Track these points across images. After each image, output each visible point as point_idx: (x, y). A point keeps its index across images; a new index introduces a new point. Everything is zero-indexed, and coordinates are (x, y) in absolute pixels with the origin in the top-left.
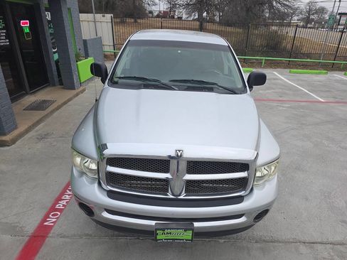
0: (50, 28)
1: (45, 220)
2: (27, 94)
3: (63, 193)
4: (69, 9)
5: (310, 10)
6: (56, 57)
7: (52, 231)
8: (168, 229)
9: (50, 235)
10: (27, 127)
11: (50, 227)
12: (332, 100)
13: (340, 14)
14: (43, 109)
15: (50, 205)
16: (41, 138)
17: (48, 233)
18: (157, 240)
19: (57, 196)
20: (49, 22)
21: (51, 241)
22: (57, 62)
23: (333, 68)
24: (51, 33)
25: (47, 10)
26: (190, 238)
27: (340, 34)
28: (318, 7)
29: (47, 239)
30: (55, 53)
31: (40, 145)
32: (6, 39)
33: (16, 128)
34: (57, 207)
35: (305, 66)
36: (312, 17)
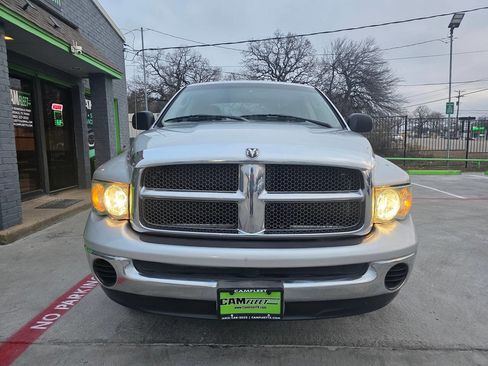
0: (89, 118)
1: (34, 322)
2: (45, 193)
3: (73, 290)
4: (115, 100)
5: (421, 118)
6: (92, 153)
7: (42, 337)
8: (239, 289)
9: (38, 341)
10: (35, 222)
11: (40, 332)
12: (476, 197)
13: (461, 119)
14: (64, 207)
15: (45, 306)
16: (54, 236)
17: (33, 339)
18: (220, 316)
19: (61, 294)
20: (89, 111)
21: (36, 349)
22: (92, 160)
23: (466, 167)
24: (89, 125)
25: (88, 97)
26: (278, 312)
27: (465, 142)
28: (430, 113)
29: (30, 346)
30: (91, 148)
31: (49, 244)
32: (30, 120)
33: (20, 223)
34: (58, 307)
35: (427, 166)
36: (425, 126)
